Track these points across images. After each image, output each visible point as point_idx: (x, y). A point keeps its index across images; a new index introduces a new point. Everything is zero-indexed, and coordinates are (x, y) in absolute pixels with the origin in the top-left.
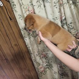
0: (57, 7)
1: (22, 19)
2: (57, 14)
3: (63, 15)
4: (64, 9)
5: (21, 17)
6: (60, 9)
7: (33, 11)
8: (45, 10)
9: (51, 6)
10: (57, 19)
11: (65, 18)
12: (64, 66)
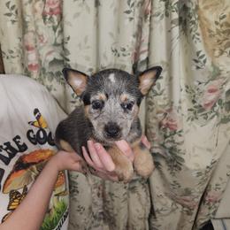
0: (131, 19)
1: (13, 22)
2: (129, 41)
3: (144, 47)
4: (151, 29)
5: (13, 12)
6: (140, 28)
7: (57, 5)
8: (97, 15)
9: (115, 10)
10: (124, 55)
11: (148, 59)
12: (110, 193)
